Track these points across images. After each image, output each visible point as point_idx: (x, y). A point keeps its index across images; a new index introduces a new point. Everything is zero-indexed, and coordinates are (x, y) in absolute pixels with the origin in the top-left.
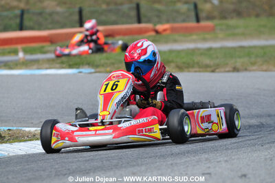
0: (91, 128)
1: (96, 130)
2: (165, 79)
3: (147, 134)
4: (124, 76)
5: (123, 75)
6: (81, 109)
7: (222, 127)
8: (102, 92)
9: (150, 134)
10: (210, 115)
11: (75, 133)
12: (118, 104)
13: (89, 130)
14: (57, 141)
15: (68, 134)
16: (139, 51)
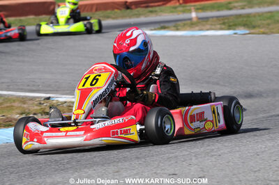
0: (62, 129)
1: (67, 132)
2: (158, 71)
3: (123, 136)
4: (106, 70)
5: (105, 68)
6: (56, 108)
7: (218, 125)
8: (81, 87)
9: (126, 136)
10: (203, 113)
11: (45, 134)
12: (95, 102)
13: (59, 131)
14: (27, 142)
15: (37, 134)
16: (128, 41)
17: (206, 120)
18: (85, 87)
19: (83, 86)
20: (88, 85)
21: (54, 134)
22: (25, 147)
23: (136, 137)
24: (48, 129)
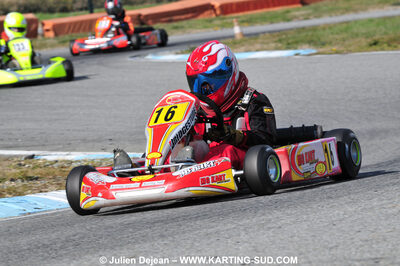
0: (134, 179)
1: (141, 182)
2: (246, 99)
3: (215, 184)
4: (183, 100)
5: (181, 97)
6: (122, 151)
7: (332, 167)
8: (152, 123)
9: (219, 184)
10: (313, 151)
11: (112, 187)
12: (174, 142)
13: (131, 181)
14: (87, 198)
15: (101, 187)
16: (205, 59)
17: (317, 162)
18: (158, 123)
19: (156, 121)
20: (161, 121)
21: (124, 186)
22: (84, 205)
23: (232, 186)
24: (114, 179)
